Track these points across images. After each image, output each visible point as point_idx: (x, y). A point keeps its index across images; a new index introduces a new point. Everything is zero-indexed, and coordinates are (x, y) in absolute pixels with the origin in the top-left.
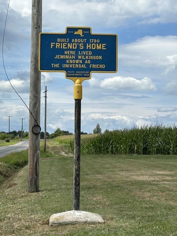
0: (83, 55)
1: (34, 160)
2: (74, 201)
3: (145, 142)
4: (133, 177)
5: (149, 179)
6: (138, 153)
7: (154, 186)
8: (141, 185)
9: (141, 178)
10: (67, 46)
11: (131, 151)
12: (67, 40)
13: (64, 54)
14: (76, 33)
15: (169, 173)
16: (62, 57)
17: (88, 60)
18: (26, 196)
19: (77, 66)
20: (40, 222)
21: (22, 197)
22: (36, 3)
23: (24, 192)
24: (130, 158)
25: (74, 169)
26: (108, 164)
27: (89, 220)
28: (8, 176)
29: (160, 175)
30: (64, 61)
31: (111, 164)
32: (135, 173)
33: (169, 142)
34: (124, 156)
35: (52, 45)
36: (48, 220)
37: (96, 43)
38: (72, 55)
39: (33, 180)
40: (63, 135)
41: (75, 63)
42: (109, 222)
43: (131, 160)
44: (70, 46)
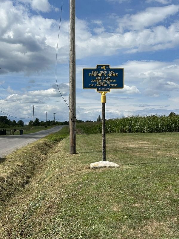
0: (106, 79)
1: (73, 136)
2: (103, 156)
3: (130, 126)
4: (127, 145)
5: (136, 146)
6: (126, 132)
7: (140, 150)
8: (132, 149)
9: (131, 146)
10: (97, 75)
11: (122, 131)
12: (97, 72)
13: (95, 79)
14: (102, 68)
15: (147, 143)
16: (95, 81)
17: (108, 82)
18: (69, 156)
19: (103, 85)
20: (85, 167)
21: (67, 156)
22: (72, 49)
23: (68, 154)
24: (122, 135)
25: (102, 139)
26: (110, 138)
27: (111, 166)
28: (51, 147)
29: (142, 144)
30: (96, 83)
31: (112, 138)
32: (127, 143)
33: (144, 125)
34: (117, 134)
35: (89, 75)
36: (89, 166)
37: (112, 73)
38: (100, 80)
39: (73, 147)
40: (79, 122)
41: (102, 84)
42: (121, 166)
43: (123, 136)
44: (99, 75)
